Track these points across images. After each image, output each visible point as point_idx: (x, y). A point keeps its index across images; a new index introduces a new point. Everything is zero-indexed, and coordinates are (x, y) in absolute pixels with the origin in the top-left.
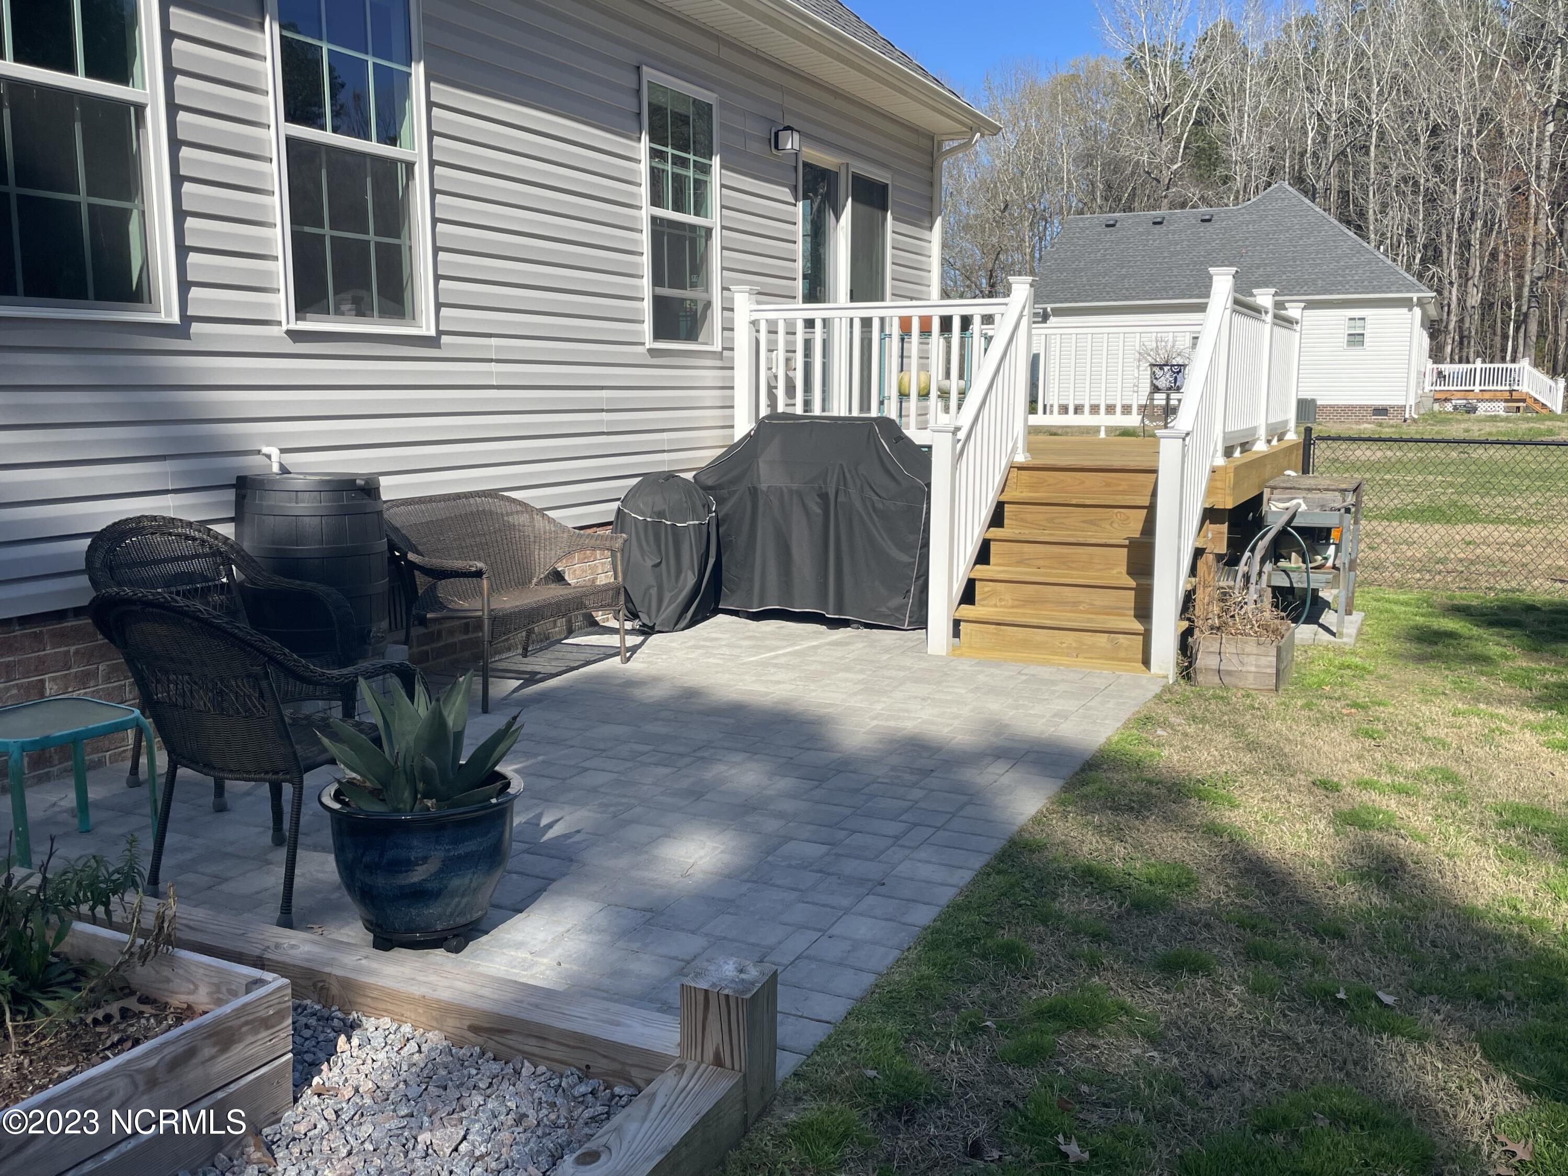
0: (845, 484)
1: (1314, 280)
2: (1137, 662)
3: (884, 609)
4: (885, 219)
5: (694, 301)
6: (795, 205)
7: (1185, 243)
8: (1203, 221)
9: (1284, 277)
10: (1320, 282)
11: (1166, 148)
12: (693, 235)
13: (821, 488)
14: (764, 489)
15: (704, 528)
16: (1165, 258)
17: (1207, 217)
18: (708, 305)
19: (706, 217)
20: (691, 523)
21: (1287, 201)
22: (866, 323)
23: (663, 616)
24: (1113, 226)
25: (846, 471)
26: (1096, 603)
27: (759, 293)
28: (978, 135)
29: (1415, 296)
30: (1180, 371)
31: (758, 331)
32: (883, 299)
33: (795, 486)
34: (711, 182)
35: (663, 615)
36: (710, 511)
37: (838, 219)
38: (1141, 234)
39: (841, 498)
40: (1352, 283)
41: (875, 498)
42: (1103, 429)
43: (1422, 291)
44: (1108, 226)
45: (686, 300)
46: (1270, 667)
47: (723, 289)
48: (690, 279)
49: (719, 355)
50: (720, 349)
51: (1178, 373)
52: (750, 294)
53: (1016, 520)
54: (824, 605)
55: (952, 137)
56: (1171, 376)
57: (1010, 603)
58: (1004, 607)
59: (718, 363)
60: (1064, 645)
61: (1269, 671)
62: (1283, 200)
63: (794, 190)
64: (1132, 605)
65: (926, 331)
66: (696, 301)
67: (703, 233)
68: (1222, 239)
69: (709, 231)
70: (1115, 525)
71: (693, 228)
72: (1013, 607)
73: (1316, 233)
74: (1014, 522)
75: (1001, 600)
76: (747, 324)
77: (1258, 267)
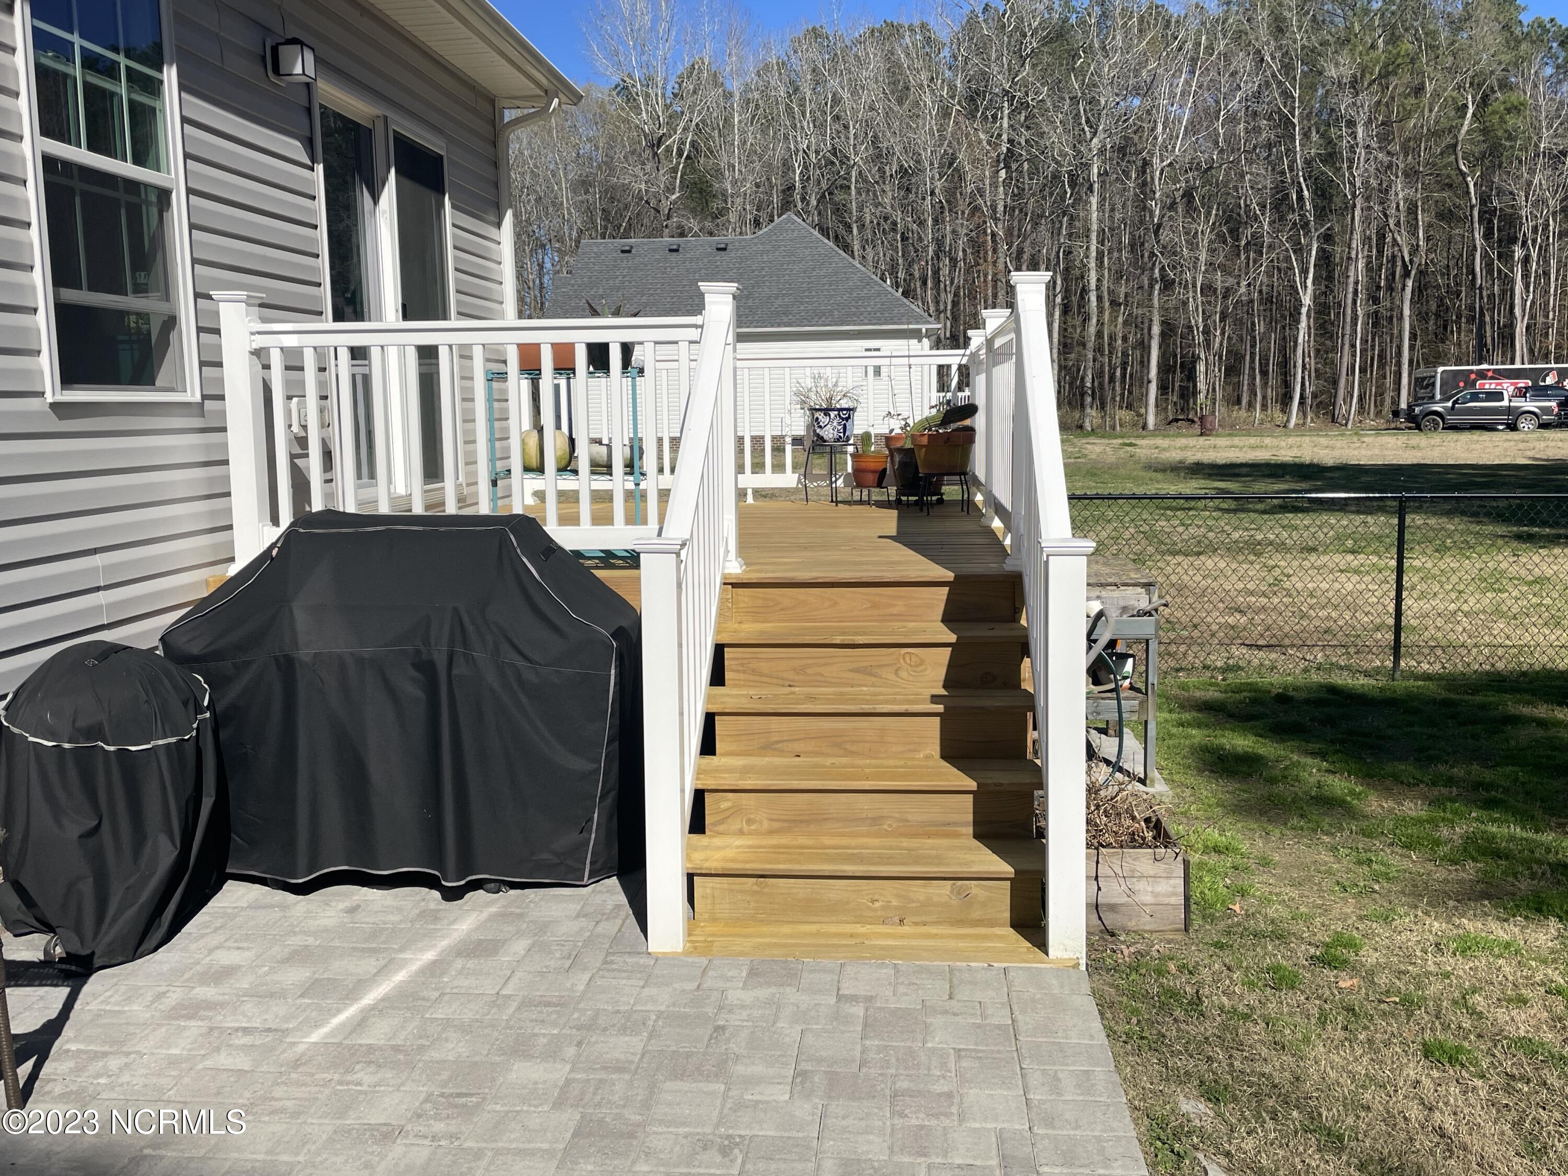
0: (465, 643)
1: (831, 311)
2: (1002, 925)
3: (545, 856)
4: (442, 205)
5: (143, 316)
6: (313, 170)
7: (703, 271)
8: (718, 249)
9: (802, 308)
10: (836, 313)
11: (663, 179)
12: (132, 199)
13: (418, 652)
14: (307, 659)
15: (190, 749)
16: (684, 286)
17: (723, 246)
18: (171, 322)
19: (158, 170)
20: (161, 742)
21: (796, 233)
22: (428, 354)
23: (108, 939)
24: (629, 251)
25: (466, 620)
26: (910, 817)
27: (262, 305)
28: (556, 101)
29: (924, 328)
30: (849, 417)
31: (267, 367)
32: (445, 317)
33: (368, 651)
34: (163, 111)
35: (110, 934)
36: (199, 709)
37: (376, 200)
38: (658, 261)
39: (460, 669)
40: (866, 314)
41: (521, 663)
42: (750, 492)
43: (929, 323)
44: (623, 252)
45: (128, 313)
46: (1175, 894)
47: (197, 295)
48: (134, 277)
49: (198, 409)
50: (198, 398)
51: (847, 419)
52: (248, 305)
53: (744, 672)
54: (438, 860)
55: (518, 103)
56: (839, 424)
57: (766, 825)
58: (757, 833)
59: (197, 423)
60: (877, 904)
61: (1173, 900)
62: (793, 231)
63: (309, 144)
64: (970, 817)
65: (565, 368)
66: (148, 314)
67: (153, 198)
68: (739, 269)
69: (164, 195)
70: (904, 674)
71: (133, 186)
72: (771, 832)
73: (827, 265)
74: (742, 676)
75: (749, 822)
76: (247, 354)
77: (776, 298)
